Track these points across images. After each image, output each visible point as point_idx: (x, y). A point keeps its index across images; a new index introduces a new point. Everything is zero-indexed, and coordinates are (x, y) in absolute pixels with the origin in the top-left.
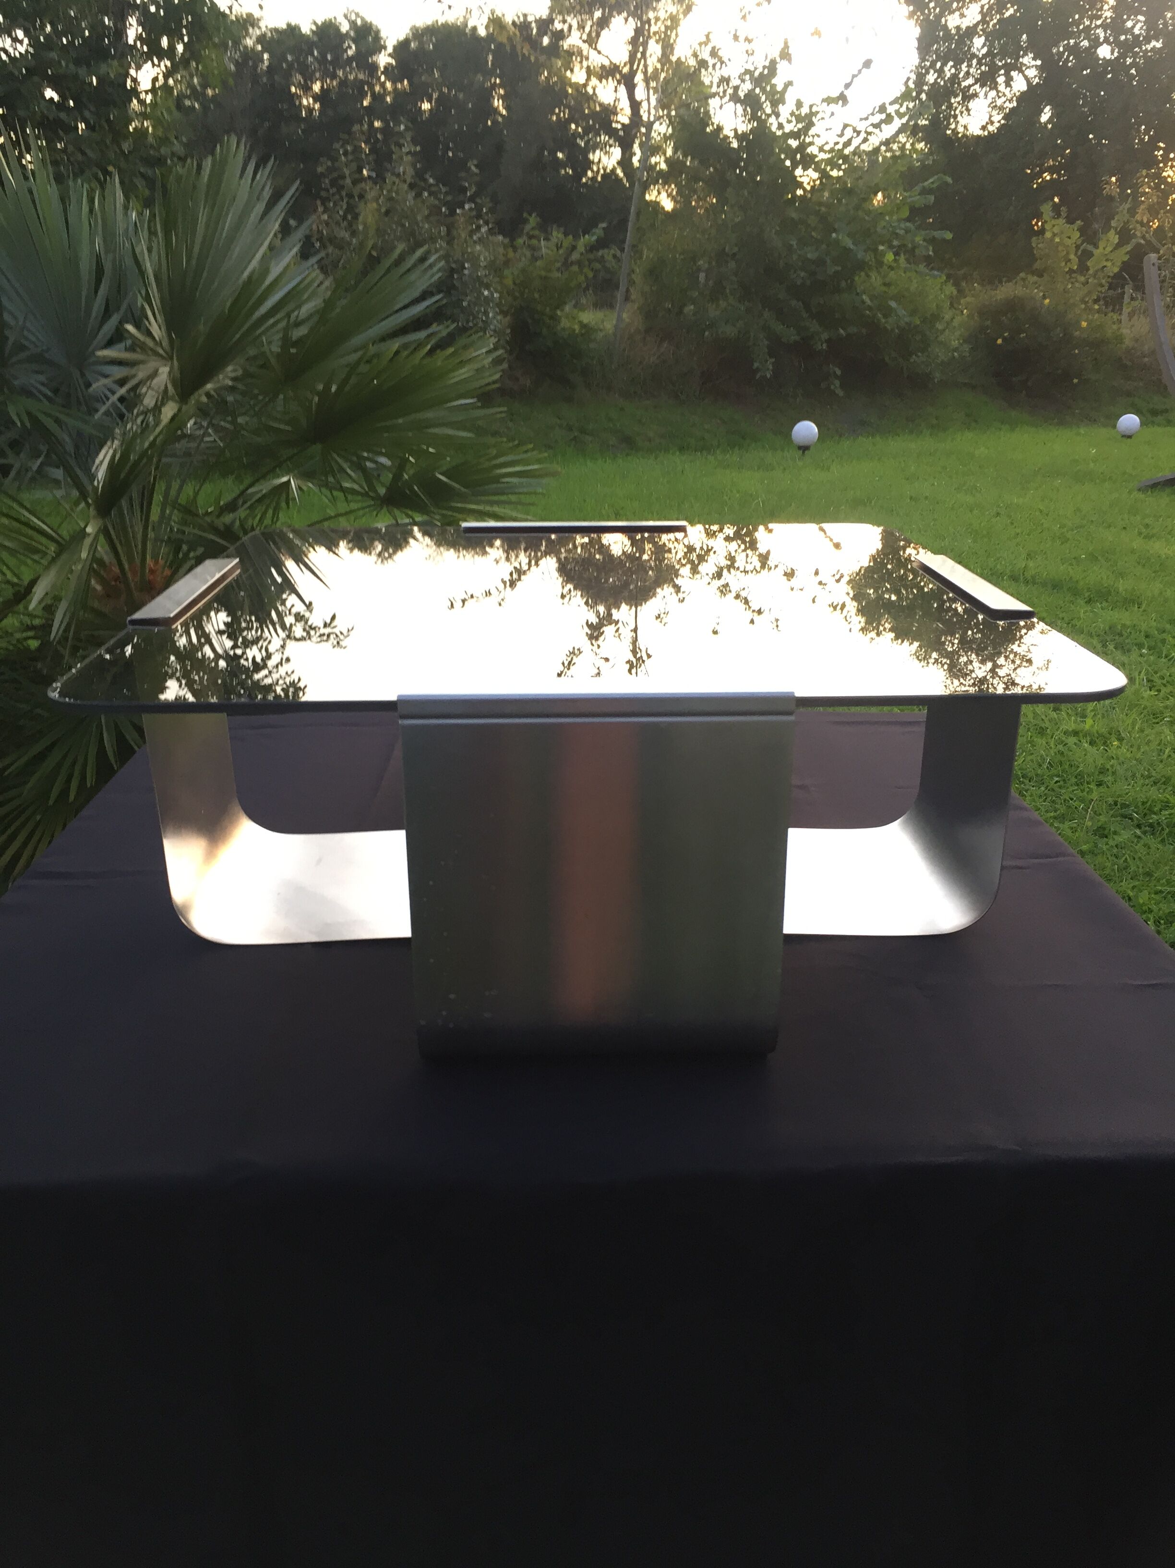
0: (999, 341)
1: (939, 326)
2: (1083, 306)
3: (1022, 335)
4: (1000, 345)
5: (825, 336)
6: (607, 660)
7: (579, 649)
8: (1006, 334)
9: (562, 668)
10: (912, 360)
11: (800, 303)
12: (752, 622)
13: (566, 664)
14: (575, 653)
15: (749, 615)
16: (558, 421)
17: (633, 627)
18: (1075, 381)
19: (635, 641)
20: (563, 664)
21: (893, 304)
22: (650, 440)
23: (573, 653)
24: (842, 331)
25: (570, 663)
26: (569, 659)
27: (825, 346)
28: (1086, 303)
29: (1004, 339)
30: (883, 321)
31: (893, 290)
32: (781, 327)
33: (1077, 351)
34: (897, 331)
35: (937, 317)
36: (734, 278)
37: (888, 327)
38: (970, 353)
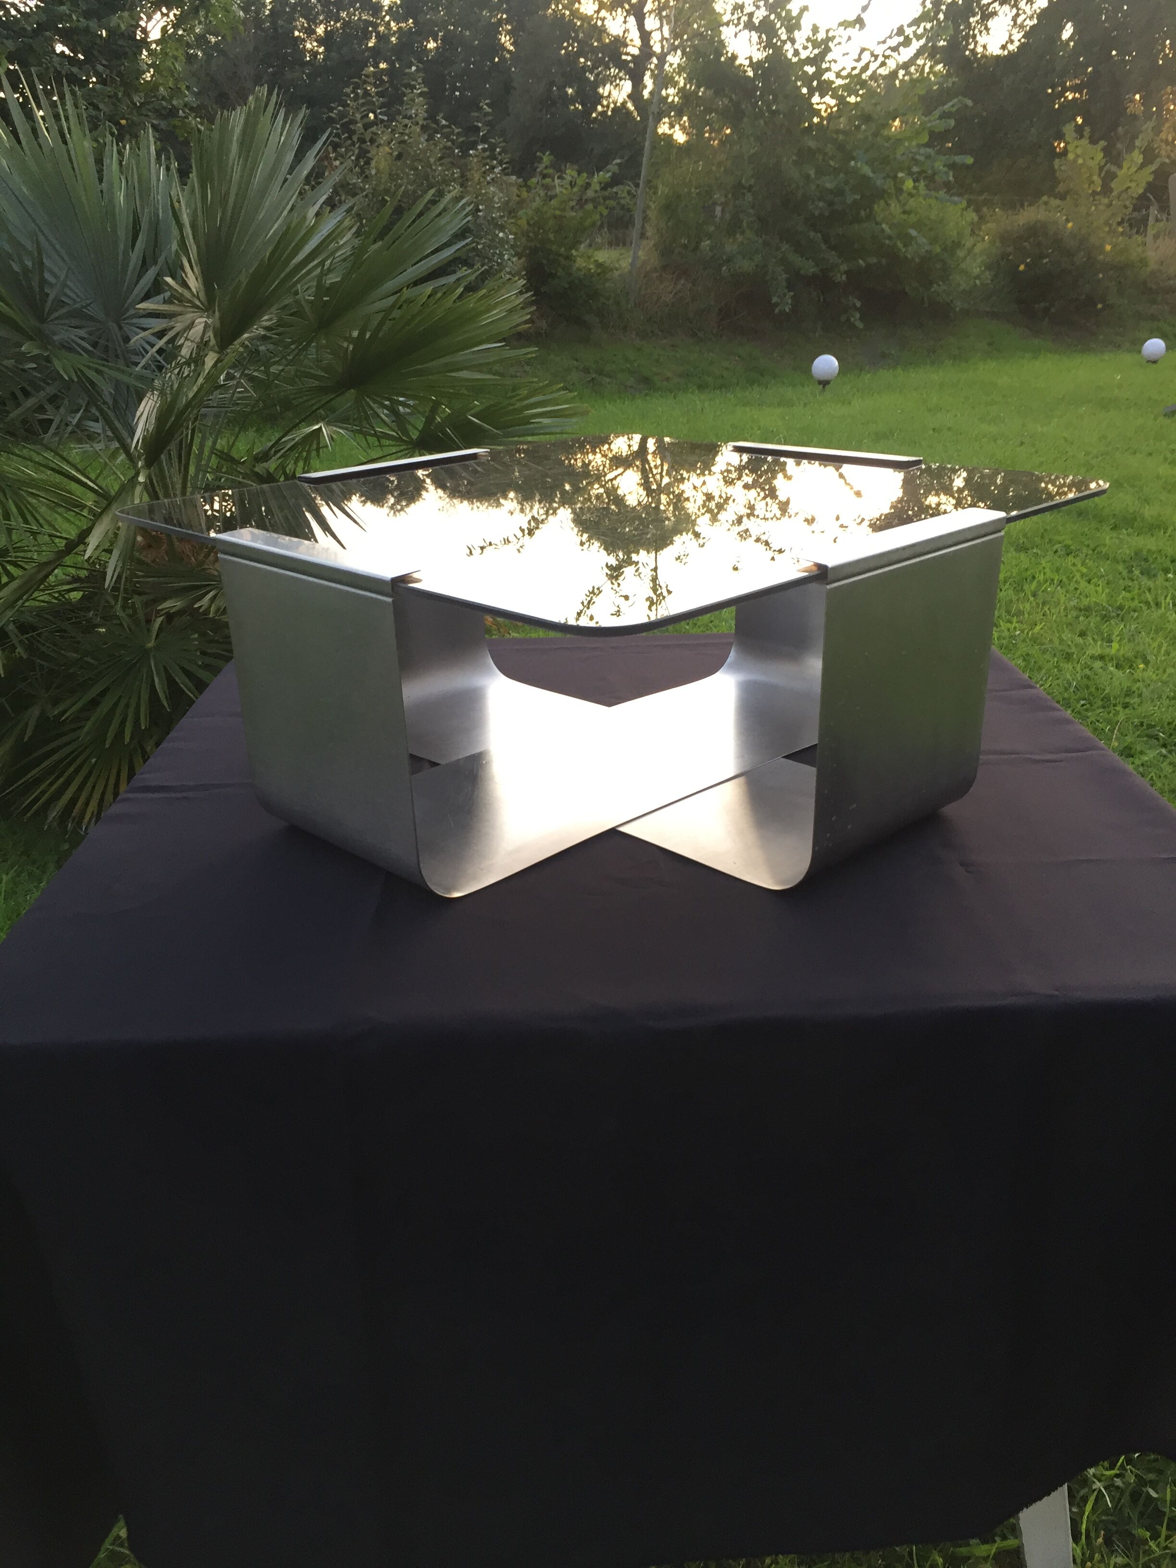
0: (1022, 268)
1: (961, 253)
2: (1107, 229)
3: (1045, 261)
4: (1022, 272)
5: (844, 267)
8: (1028, 260)
10: (933, 290)
11: (819, 235)
16: (575, 363)
18: (1100, 306)
21: (913, 233)
22: (668, 379)
24: (861, 262)
27: (844, 277)
28: (1110, 225)
29: (1027, 265)
30: (903, 250)
31: (913, 218)
32: (800, 259)
33: (1101, 275)
34: (917, 260)
35: (957, 245)
36: (752, 211)
37: (909, 256)
38: (992, 280)
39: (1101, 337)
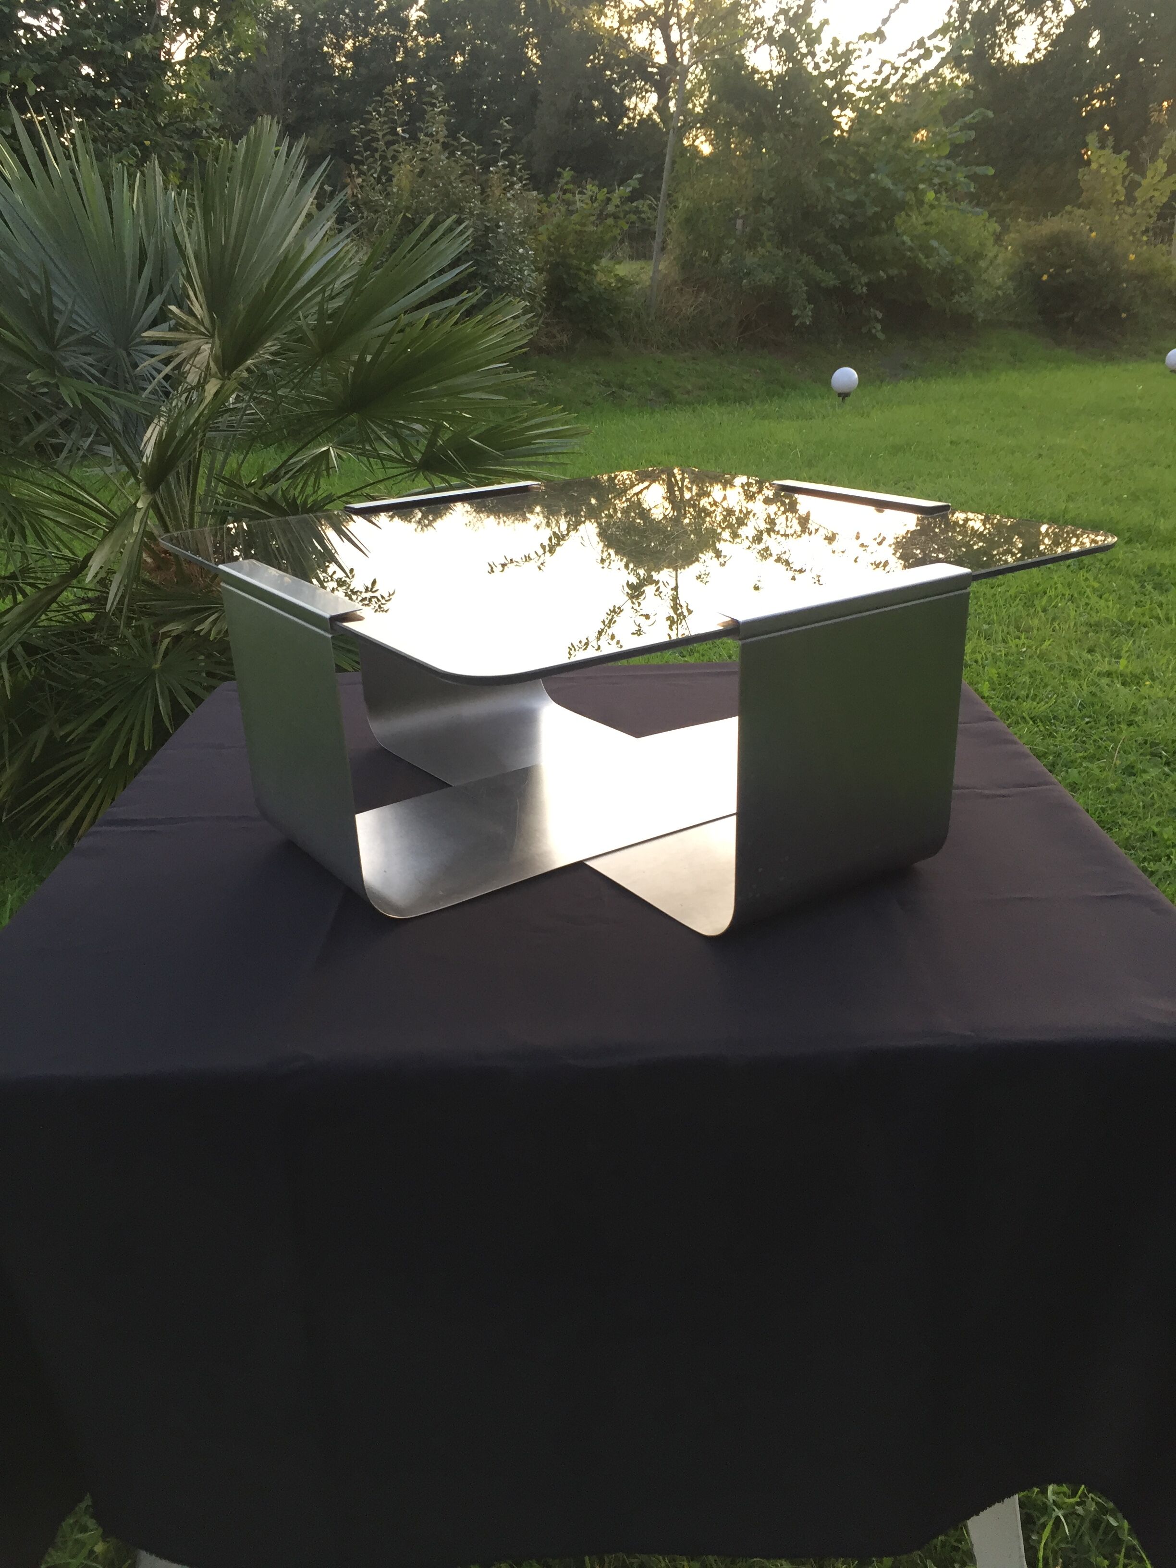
0: (1045, 277)
1: (983, 264)
2: (1131, 238)
3: (1068, 271)
4: (1045, 281)
5: (864, 280)
6: (647, 617)
7: (619, 608)
8: (1051, 270)
9: (603, 627)
10: (954, 301)
11: (841, 248)
13: (607, 622)
14: (616, 611)
16: (596, 377)
17: (673, 585)
18: (1124, 315)
19: (675, 599)
20: (604, 622)
21: (934, 243)
22: (688, 392)
23: (614, 611)
24: (881, 273)
25: (611, 620)
26: (610, 617)
27: (865, 289)
28: (1134, 235)
29: (1050, 276)
30: (925, 261)
31: (934, 230)
32: (820, 271)
33: (1125, 285)
34: (939, 271)
35: (980, 256)
36: (771, 224)
37: (930, 267)
38: (1015, 290)
39: (1126, 347)
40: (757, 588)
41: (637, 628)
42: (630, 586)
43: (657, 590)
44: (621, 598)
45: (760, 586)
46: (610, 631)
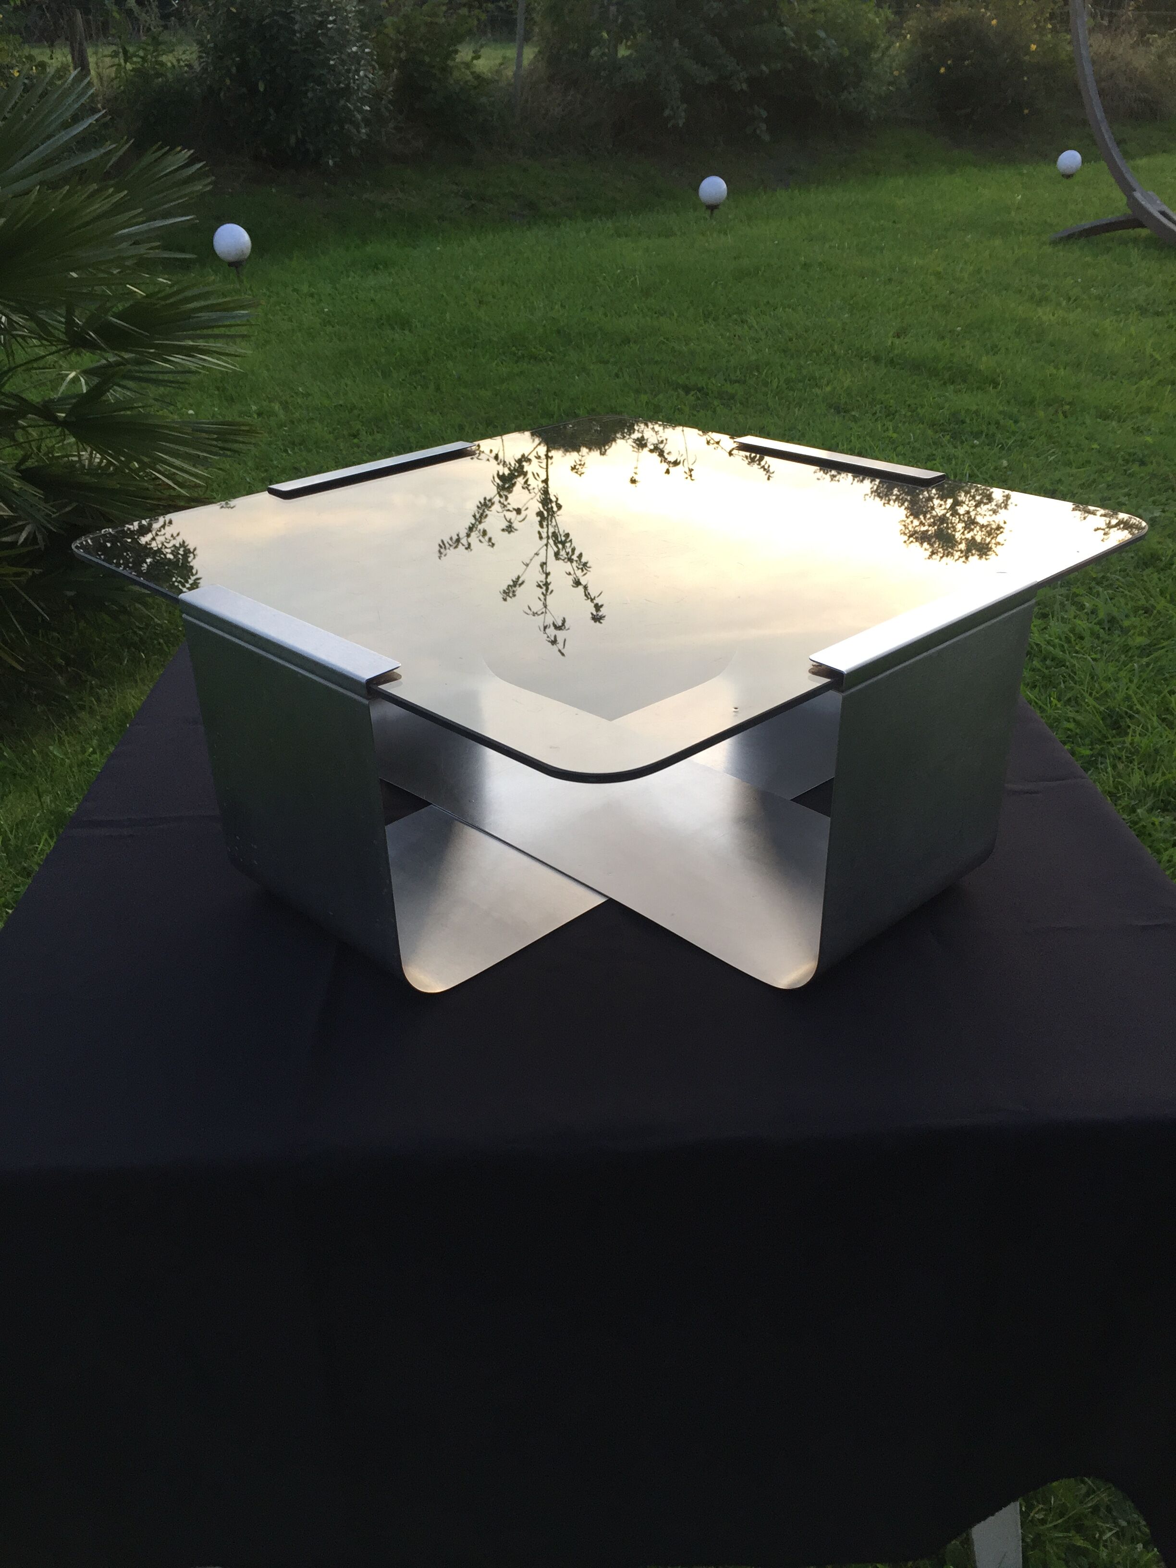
0: (942, 70)
1: (876, 56)
2: (1035, 26)
3: (966, 63)
4: (942, 74)
5: (744, 75)
6: (518, 511)
7: (490, 500)
8: (949, 62)
9: (473, 521)
10: (843, 98)
11: (716, 39)
12: (668, 472)
13: (478, 516)
14: (486, 504)
15: (665, 466)
17: (544, 477)
18: (1026, 111)
19: (546, 492)
20: (474, 516)
21: (822, 34)
22: (555, 204)
23: (485, 505)
24: (764, 68)
25: (482, 515)
26: (481, 511)
27: (745, 86)
28: (1038, 22)
29: (948, 68)
30: (810, 53)
31: (821, 18)
32: (695, 66)
33: (1026, 79)
34: (826, 64)
35: (871, 46)
36: (641, 13)
37: (816, 60)
38: (911, 85)
39: (1026, 146)
40: (633, 481)
41: (507, 524)
42: (502, 477)
43: (526, 482)
44: (491, 491)
45: (636, 477)
46: (481, 527)
